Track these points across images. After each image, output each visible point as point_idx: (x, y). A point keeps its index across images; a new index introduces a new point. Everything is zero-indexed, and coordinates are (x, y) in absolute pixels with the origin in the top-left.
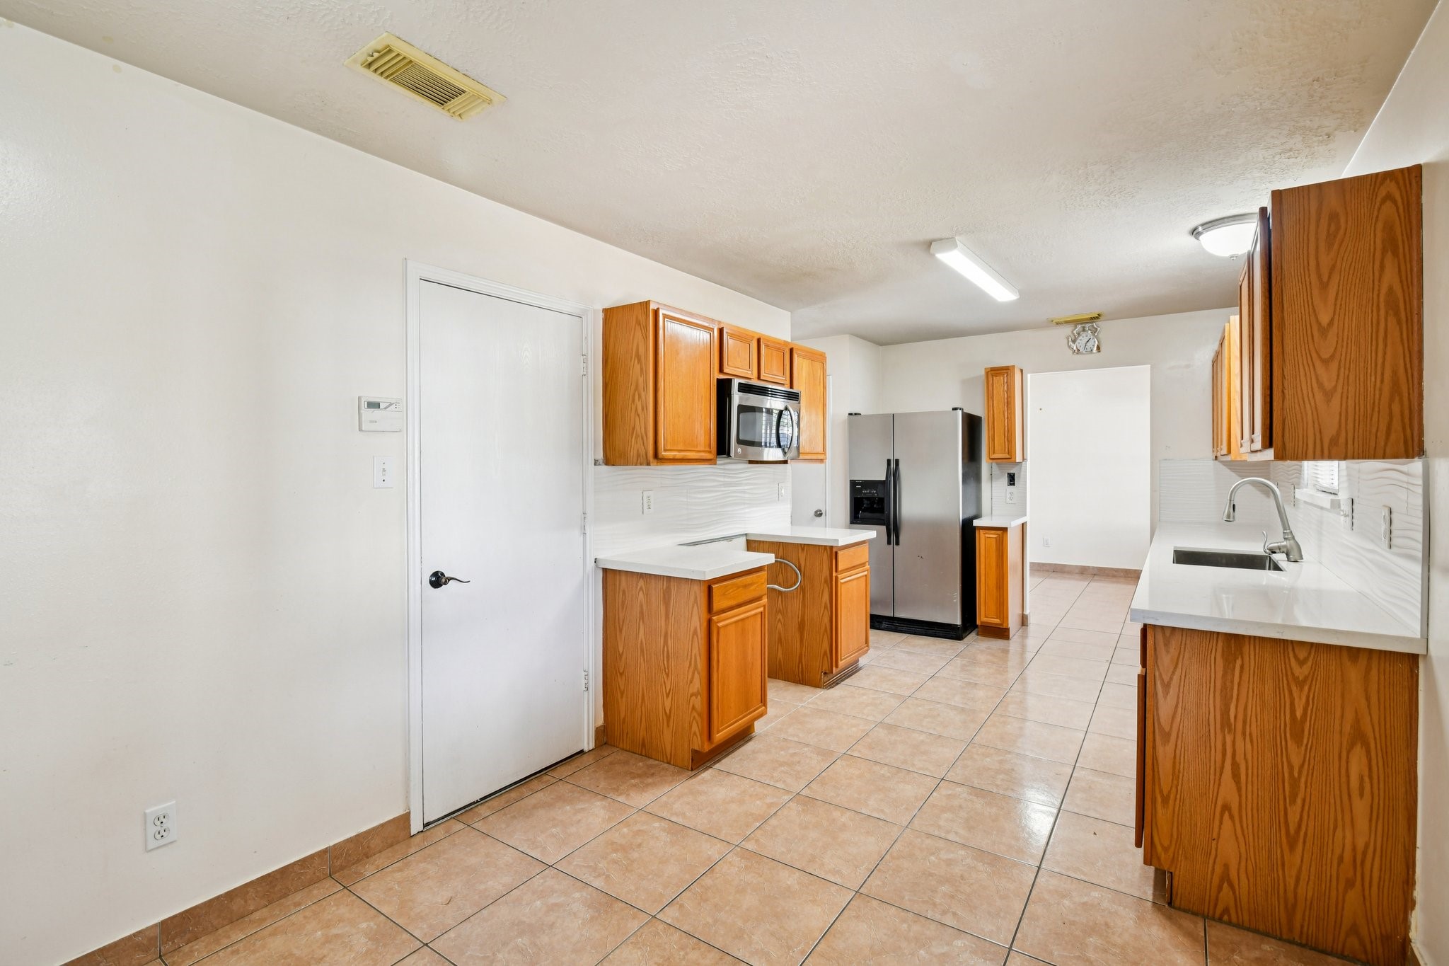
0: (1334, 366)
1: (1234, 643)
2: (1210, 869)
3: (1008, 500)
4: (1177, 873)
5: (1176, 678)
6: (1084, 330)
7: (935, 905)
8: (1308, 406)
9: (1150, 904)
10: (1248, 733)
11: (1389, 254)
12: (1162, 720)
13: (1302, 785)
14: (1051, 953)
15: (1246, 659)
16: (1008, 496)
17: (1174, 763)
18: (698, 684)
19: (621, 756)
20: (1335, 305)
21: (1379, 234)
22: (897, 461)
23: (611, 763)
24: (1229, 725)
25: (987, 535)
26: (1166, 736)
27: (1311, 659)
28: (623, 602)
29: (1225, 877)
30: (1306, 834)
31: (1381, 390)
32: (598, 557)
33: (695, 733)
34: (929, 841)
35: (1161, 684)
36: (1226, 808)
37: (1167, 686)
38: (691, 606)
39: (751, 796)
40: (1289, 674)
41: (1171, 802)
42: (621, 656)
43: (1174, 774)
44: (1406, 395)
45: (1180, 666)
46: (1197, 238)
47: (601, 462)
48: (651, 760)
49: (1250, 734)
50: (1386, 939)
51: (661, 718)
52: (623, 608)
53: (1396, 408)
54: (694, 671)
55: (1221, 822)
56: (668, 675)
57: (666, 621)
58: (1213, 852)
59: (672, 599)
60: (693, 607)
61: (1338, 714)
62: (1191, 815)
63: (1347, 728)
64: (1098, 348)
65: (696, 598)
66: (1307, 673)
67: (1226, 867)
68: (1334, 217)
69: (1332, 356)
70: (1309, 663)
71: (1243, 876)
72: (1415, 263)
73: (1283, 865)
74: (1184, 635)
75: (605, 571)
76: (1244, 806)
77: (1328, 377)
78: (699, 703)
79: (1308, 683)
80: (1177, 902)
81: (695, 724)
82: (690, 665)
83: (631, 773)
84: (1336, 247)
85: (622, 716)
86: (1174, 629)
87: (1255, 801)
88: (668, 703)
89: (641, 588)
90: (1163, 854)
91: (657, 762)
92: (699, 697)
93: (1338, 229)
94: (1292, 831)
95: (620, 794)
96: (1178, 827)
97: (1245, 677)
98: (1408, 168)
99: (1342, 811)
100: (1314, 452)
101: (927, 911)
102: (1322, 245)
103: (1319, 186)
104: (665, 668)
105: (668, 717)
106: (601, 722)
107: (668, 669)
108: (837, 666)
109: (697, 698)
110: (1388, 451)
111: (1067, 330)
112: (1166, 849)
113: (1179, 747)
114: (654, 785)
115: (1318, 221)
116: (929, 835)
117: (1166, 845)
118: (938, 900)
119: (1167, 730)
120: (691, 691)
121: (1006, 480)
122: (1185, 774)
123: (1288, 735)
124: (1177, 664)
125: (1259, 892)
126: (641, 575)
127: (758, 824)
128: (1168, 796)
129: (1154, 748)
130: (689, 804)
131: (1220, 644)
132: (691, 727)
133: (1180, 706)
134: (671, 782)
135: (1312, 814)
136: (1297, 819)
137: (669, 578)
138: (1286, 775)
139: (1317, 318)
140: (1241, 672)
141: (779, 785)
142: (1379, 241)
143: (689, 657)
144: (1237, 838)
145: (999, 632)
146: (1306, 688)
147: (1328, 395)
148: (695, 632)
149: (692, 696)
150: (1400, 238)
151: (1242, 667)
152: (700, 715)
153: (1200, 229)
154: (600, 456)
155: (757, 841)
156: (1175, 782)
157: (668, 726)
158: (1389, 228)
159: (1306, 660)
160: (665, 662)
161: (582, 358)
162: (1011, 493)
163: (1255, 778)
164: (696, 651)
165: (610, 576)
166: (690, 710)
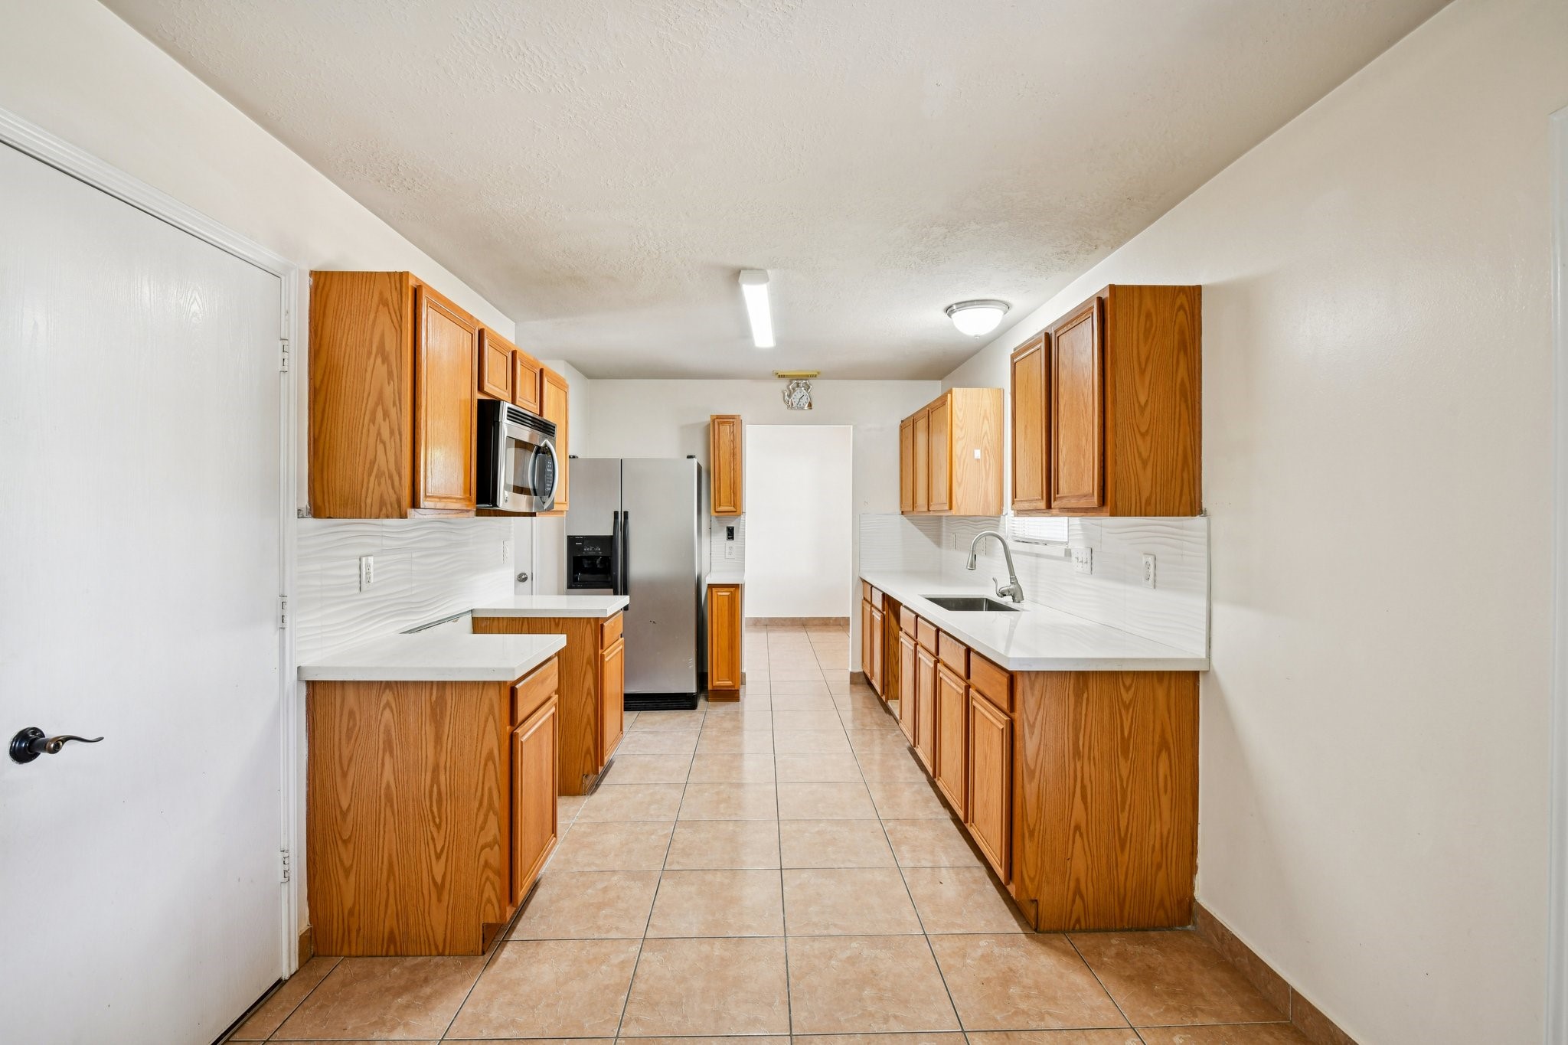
0: (1148, 438)
1: (1082, 678)
2: (1066, 887)
3: (727, 556)
4: (1042, 899)
5: (1039, 718)
6: (798, 386)
7: (872, 1015)
8: (1132, 472)
9: (1024, 936)
10: (1092, 758)
11: (1182, 353)
12: (1029, 759)
13: (1129, 793)
14: (995, 1020)
15: (1091, 692)
16: (728, 551)
17: (1038, 797)
18: (494, 829)
19: (357, 967)
20: (1149, 388)
21: (1176, 336)
22: (626, 513)
23: (344, 984)
24: (1079, 753)
25: (719, 594)
26: (1032, 773)
27: (1134, 685)
28: (350, 730)
29: (1078, 891)
30: (1131, 834)
31: (1177, 460)
32: (301, 665)
33: (489, 901)
34: (817, 945)
35: (1028, 725)
36: (1077, 828)
37: (1032, 726)
38: (482, 720)
39: (589, 962)
40: (1120, 700)
41: (1036, 834)
42: (344, 814)
43: (1038, 808)
44: (1191, 466)
45: (1042, 706)
46: (949, 316)
47: (305, 512)
48: (408, 959)
49: (1094, 758)
50: (1180, 902)
51: (426, 892)
52: (349, 738)
53: (1185, 475)
54: (488, 811)
55: (1074, 842)
56: (438, 827)
57: (435, 747)
58: (1068, 870)
59: (448, 713)
60: (486, 721)
61: (1151, 729)
62: (1051, 842)
63: (1157, 739)
64: (810, 405)
65: (492, 707)
66: (1131, 697)
67: (1078, 881)
68: (1148, 316)
69: (1147, 431)
70: (1133, 689)
71: (1090, 885)
72: (1197, 362)
73: (1117, 866)
74: (1046, 677)
75: (312, 685)
76: (1090, 822)
77: (1144, 447)
78: (496, 856)
79: (1132, 706)
80: (1041, 927)
81: (488, 887)
82: (481, 804)
83: (388, 990)
84: (1150, 340)
85: (349, 903)
86: (1038, 673)
87: (1098, 815)
88: (438, 870)
89: (388, 704)
90: (1030, 886)
91: (420, 959)
92: (496, 847)
93: (1151, 326)
94: (1123, 835)
95: (392, 1029)
96: (1041, 857)
97: (1090, 708)
98: (1193, 286)
99: (1154, 808)
100: (1136, 511)
101: (870, 1025)
102: (1141, 336)
103: (1140, 288)
104: (434, 818)
105: (440, 889)
106: (305, 925)
107: (440, 818)
108: (602, 764)
109: (492, 849)
110: (1181, 511)
111: (783, 384)
112: (1032, 880)
113: (1042, 781)
114: (438, 994)
115: (1139, 317)
116: (813, 938)
117: (1032, 876)
118: (871, 1008)
119: (1032, 768)
120: (482, 841)
121: (725, 534)
122: (1047, 805)
123: (1119, 753)
124: (1040, 704)
125: (1101, 894)
126: (388, 685)
127: (624, 997)
128: (1034, 829)
129: (1023, 787)
130: (510, 1004)
131: (1072, 681)
132: (481, 893)
133: (1042, 743)
134: (462, 981)
135: (1135, 815)
136: (1126, 824)
137: (442, 685)
138: (1118, 787)
139: (1137, 398)
140: (1087, 704)
141: (613, 935)
142: (1176, 342)
143: (479, 793)
144: (1085, 853)
145: (731, 695)
146: (1131, 710)
147: (1145, 463)
148: (490, 756)
149: (483, 848)
150: (1188, 341)
151: (1088, 699)
152: (498, 873)
153: (955, 307)
154: (305, 503)
155: (637, 1020)
156: (1039, 815)
157: (439, 900)
158: (1182, 333)
159: (1131, 685)
160: (435, 809)
161: (280, 344)
162: (731, 548)
163: (1097, 795)
164: (491, 782)
165: (318, 690)
166: (481, 867)
